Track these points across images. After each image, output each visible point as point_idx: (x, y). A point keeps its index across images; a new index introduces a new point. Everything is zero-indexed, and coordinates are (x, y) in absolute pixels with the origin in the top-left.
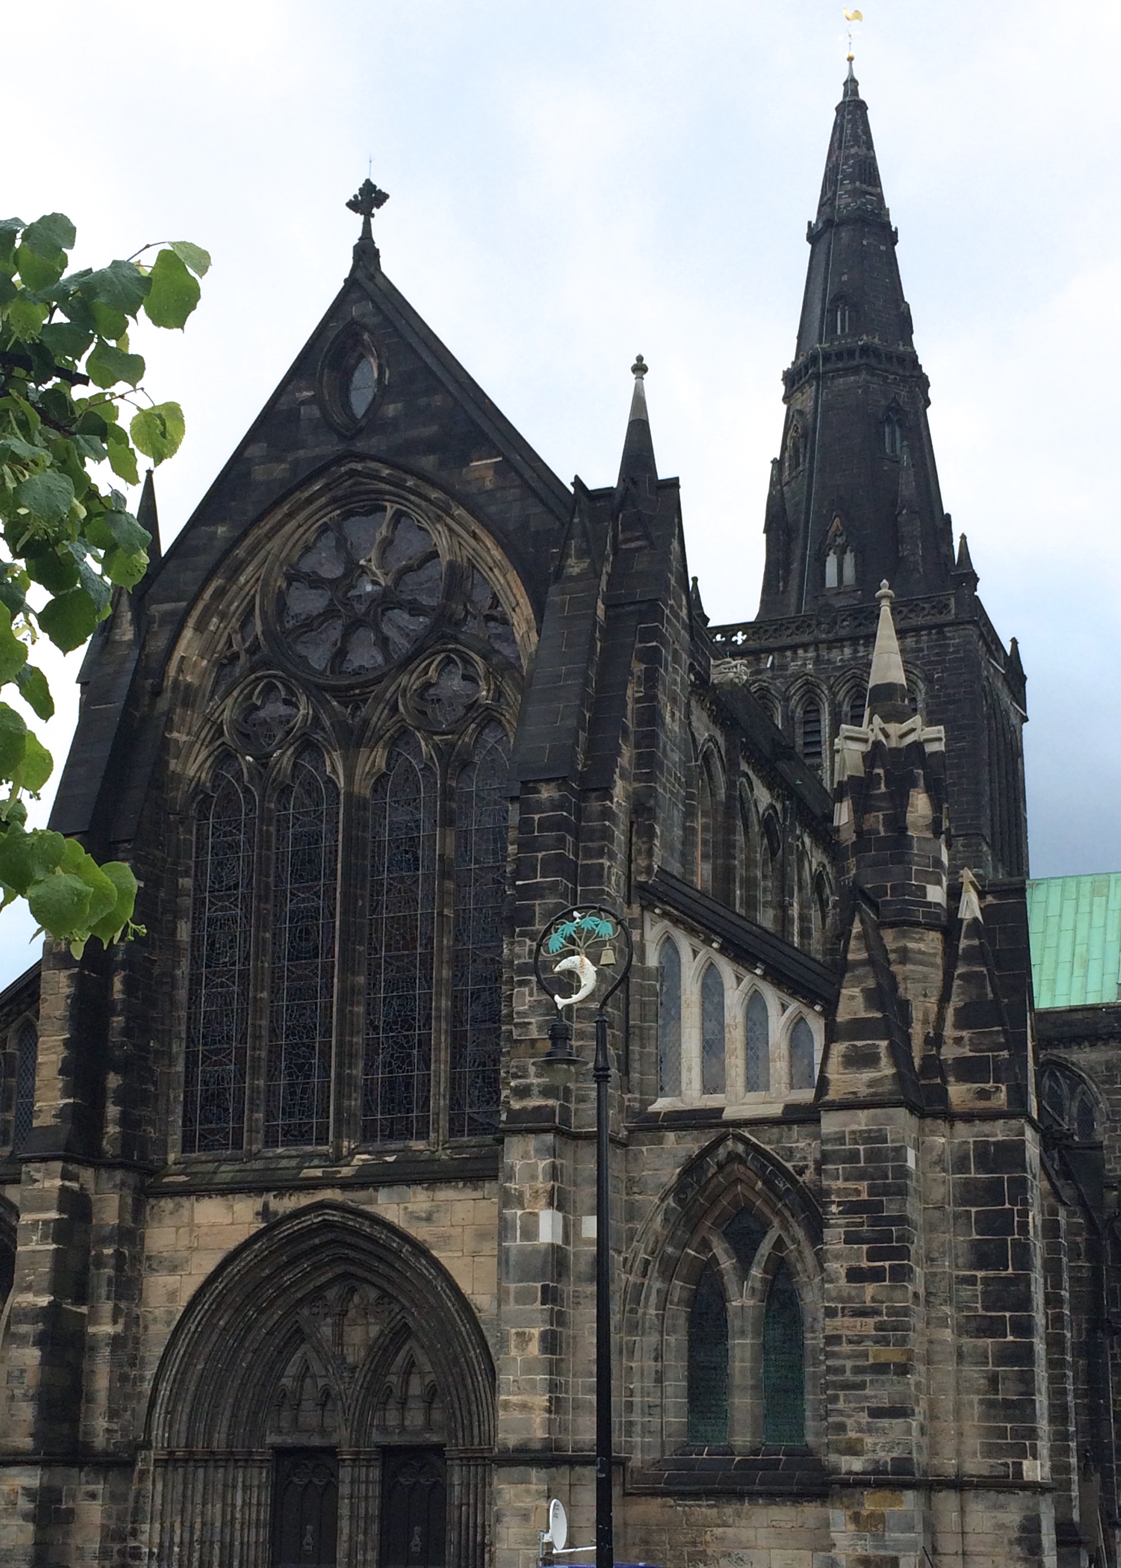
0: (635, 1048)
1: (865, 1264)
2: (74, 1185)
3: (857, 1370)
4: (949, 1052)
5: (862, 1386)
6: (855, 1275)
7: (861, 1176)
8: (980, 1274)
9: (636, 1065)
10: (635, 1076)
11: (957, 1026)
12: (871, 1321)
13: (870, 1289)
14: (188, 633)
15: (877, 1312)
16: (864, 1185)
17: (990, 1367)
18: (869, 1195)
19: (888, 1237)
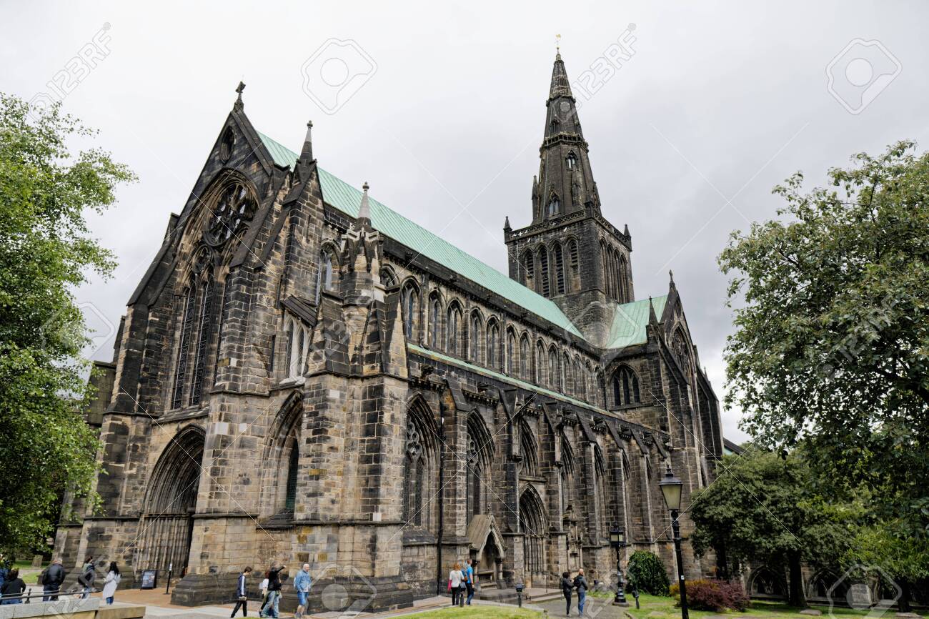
0: (276, 361)
1: (312, 437)
2: (120, 423)
3: (305, 478)
4: (365, 352)
5: (306, 485)
6: (309, 441)
7: (313, 403)
8: (366, 439)
9: (275, 367)
10: (275, 371)
11: (368, 343)
12: (311, 459)
13: (312, 446)
14: (184, 236)
15: (313, 455)
16: (313, 407)
17: (367, 476)
18: (316, 408)
19: (318, 424)
